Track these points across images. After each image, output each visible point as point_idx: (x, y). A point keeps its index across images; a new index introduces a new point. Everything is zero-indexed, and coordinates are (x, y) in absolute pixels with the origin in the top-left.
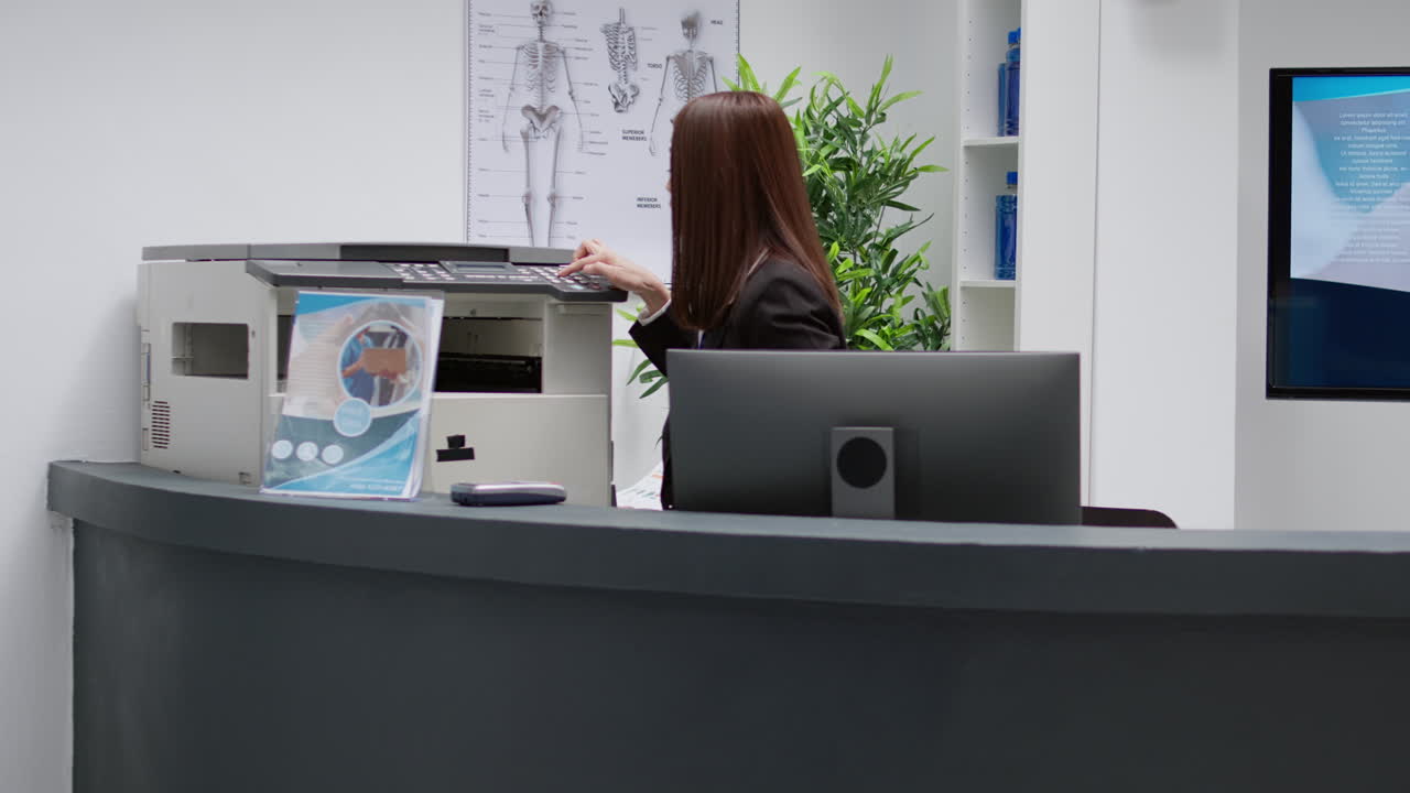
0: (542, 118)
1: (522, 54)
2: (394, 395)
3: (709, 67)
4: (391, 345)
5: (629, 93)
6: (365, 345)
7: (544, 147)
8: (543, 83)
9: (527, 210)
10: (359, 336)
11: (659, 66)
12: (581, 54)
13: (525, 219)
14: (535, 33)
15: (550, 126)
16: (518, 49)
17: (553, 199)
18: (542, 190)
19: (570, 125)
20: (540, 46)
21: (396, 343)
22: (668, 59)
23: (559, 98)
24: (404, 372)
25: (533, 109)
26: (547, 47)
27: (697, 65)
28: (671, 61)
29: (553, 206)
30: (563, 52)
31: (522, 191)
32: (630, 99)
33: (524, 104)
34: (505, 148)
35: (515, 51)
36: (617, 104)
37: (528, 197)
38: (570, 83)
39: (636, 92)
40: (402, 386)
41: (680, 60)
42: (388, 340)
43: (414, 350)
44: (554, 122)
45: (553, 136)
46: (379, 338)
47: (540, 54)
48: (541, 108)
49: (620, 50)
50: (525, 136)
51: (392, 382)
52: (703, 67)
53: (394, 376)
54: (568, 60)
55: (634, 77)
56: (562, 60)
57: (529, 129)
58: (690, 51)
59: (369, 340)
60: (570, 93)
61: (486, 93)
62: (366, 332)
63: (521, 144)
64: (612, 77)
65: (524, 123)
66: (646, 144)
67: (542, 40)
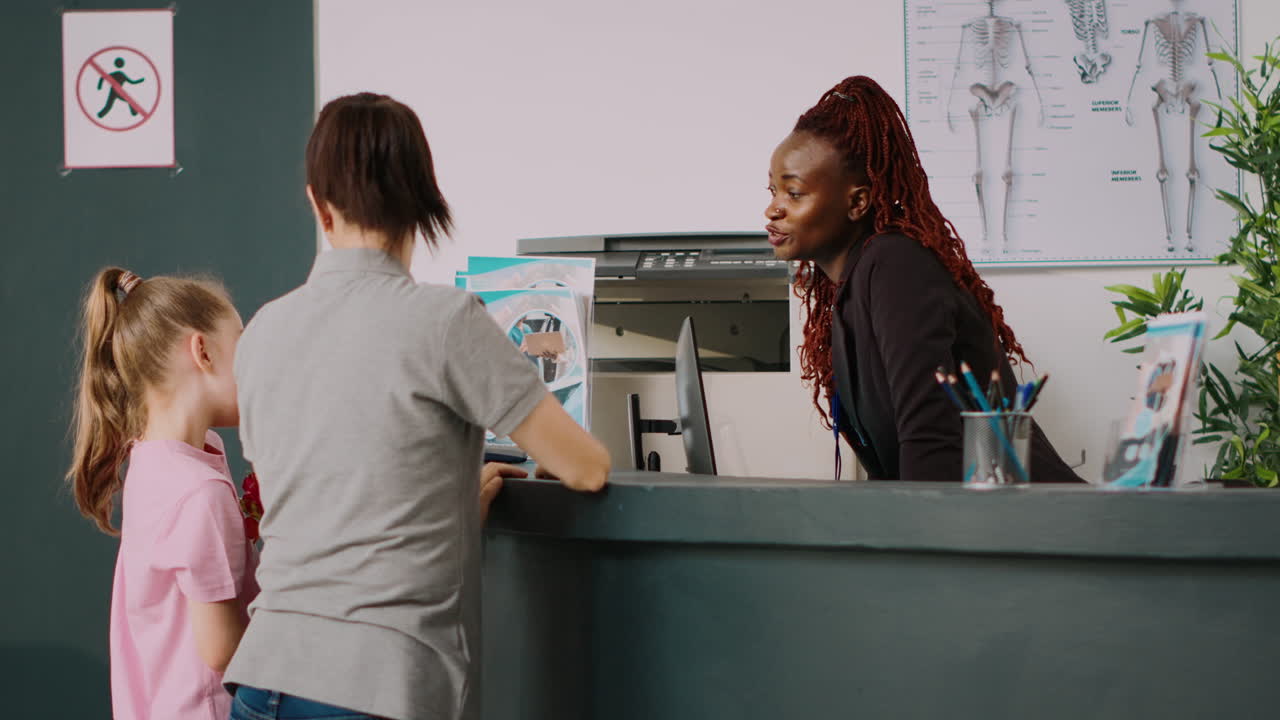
0: (994, 95)
1: (969, 31)
2: (557, 373)
3: (1201, 30)
4: (548, 330)
5: (1100, 63)
6: (525, 332)
7: (997, 125)
8: (995, 60)
9: (978, 191)
10: (518, 324)
11: (1137, 32)
12: (1039, 26)
13: (976, 198)
14: (986, 9)
15: (1004, 103)
16: (964, 27)
17: (1009, 177)
18: (996, 169)
19: (1028, 102)
20: (991, 22)
21: (552, 327)
22: (1147, 24)
23: (1014, 72)
24: (562, 352)
25: (983, 88)
26: (999, 22)
27: (1184, 28)
28: (1152, 26)
29: (1009, 184)
30: (1018, 26)
31: (973, 170)
32: (1100, 68)
33: (972, 84)
34: (951, 128)
35: (960, 30)
36: (1084, 75)
37: (979, 177)
38: (1027, 57)
39: (1108, 60)
40: (563, 364)
41: (1163, 25)
42: (545, 326)
43: (568, 333)
44: (1008, 98)
45: (1008, 114)
46: (537, 325)
47: (991, 31)
48: (993, 86)
49: (1086, 19)
50: (975, 115)
51: (554, 361)
52: (1192, 29)
53: (554, 356)
54: (1023, 33)
55: (1103, 45)
56: (1016, 35)
57: (979, 106)
58: (1176, 13)
59: (527, 327)
60: (1027, 68)
61: (927, 75)
62: (525, 321)
63: (971, 123)
64: (1080, 47)
65: (973, 101)
66: (1120, 115)
67: (992, 15)
